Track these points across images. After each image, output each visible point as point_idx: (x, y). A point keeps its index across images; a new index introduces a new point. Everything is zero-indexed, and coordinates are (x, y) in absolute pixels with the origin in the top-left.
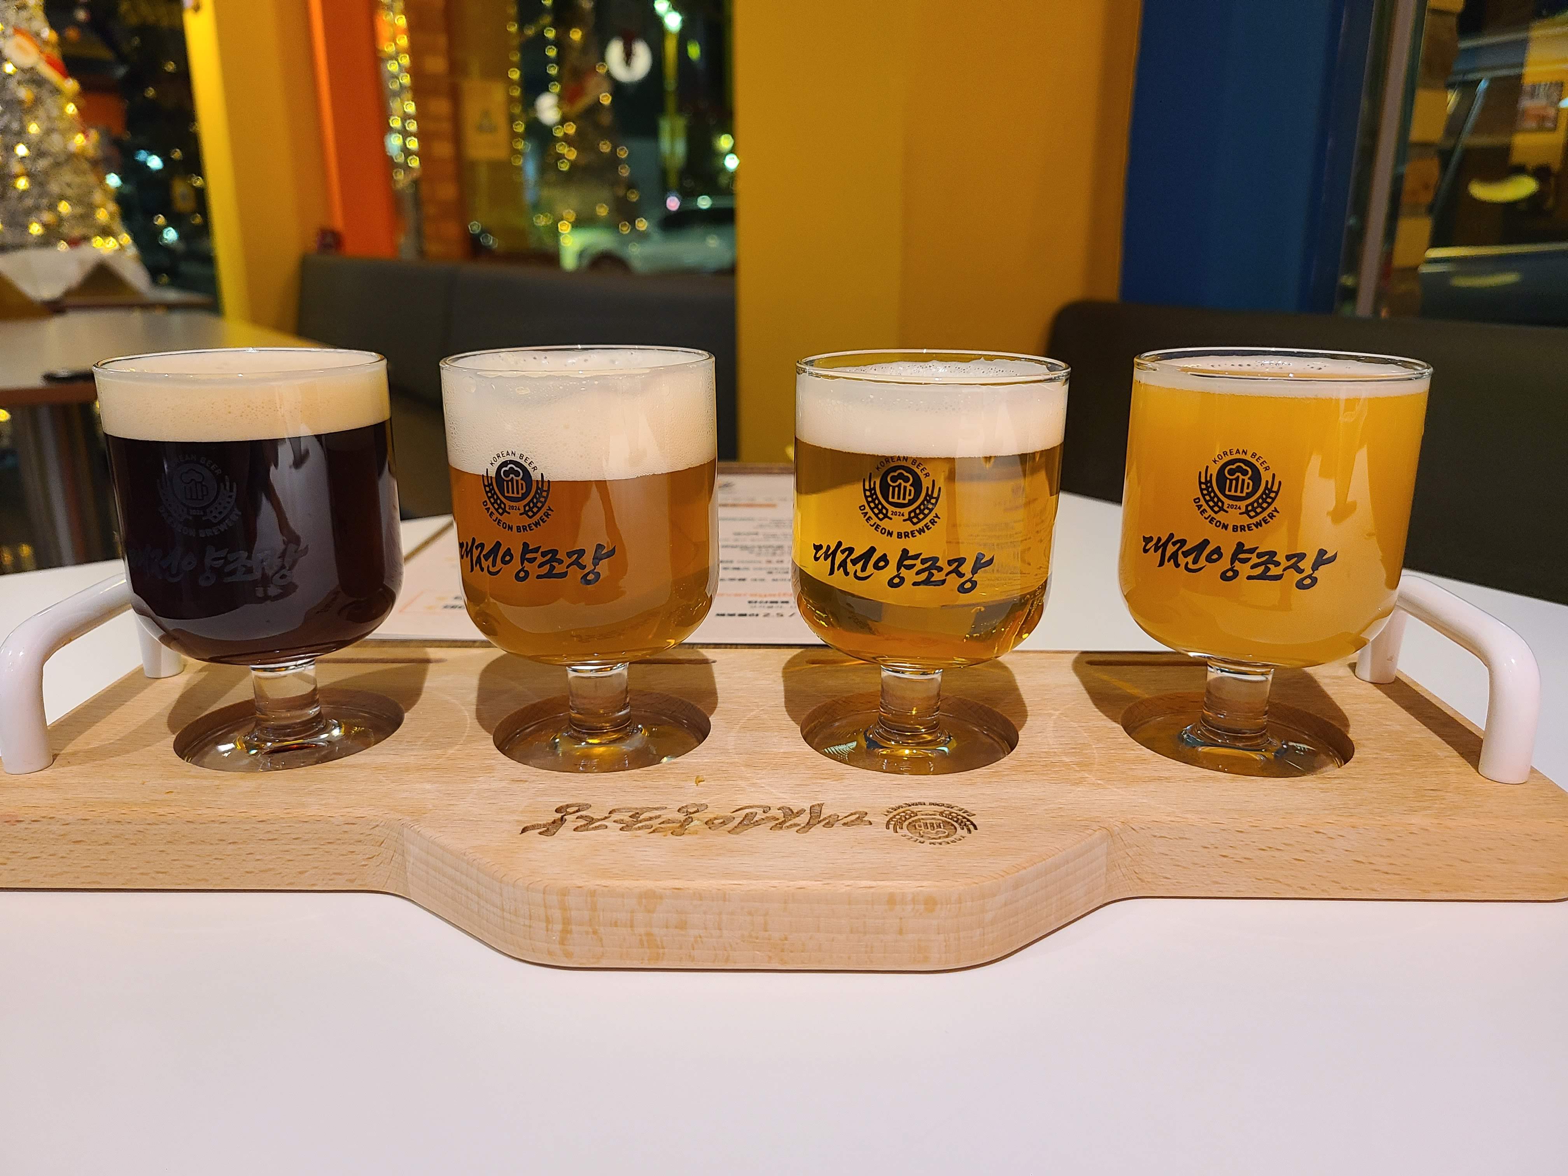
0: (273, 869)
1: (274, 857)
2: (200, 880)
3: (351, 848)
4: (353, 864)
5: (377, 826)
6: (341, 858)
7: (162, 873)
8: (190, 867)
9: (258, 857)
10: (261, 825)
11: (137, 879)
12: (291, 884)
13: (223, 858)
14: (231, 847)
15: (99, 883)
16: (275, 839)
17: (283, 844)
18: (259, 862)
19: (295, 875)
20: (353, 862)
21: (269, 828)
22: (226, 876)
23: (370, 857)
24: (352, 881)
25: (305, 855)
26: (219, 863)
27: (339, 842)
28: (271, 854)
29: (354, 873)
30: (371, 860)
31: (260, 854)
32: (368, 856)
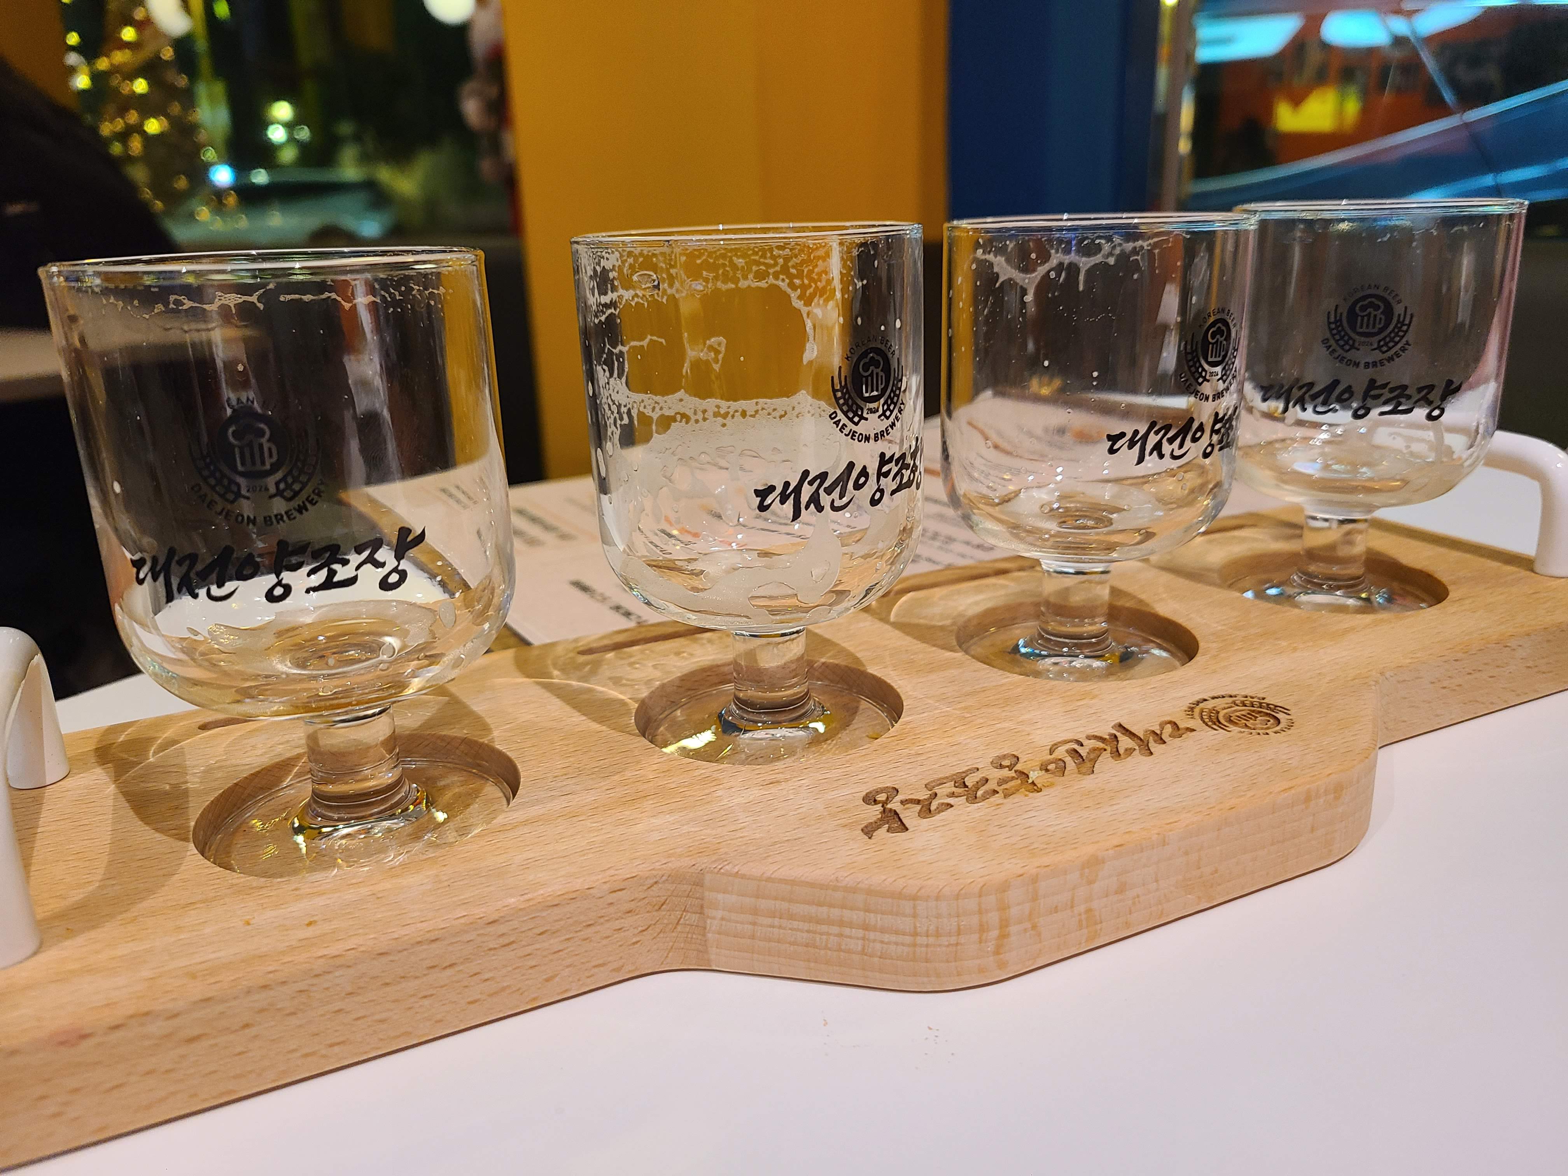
0: (508, 987)
1: (510, 969)
2: (399, 1037)
3: (617, 924)
4: (621, 946)
5: (656, 883)
6: (605, 942)
7: (338, 1044)
8: (382, 1021)
9: (486, 976)
10: (491, 929)
11: (298, 1066)
12: (534, 999)
13: (434, 992)
14: (449, 972)
15: (234, 1092)
16: (513, 942)
17: (524, 946)
18: (488, 983)
19: (540, 986)
20: (620, 943)
21: (502, 928)
22: (439, 1017)
23: (644, 928)
24: (618, 970)
25: (555, 953)
26: (426, 1002)
27: (602, 920)
28: (505, 966)
29: (621, 958)
30: (645, 933)
31: (490, 970)
32: (640, 929)
